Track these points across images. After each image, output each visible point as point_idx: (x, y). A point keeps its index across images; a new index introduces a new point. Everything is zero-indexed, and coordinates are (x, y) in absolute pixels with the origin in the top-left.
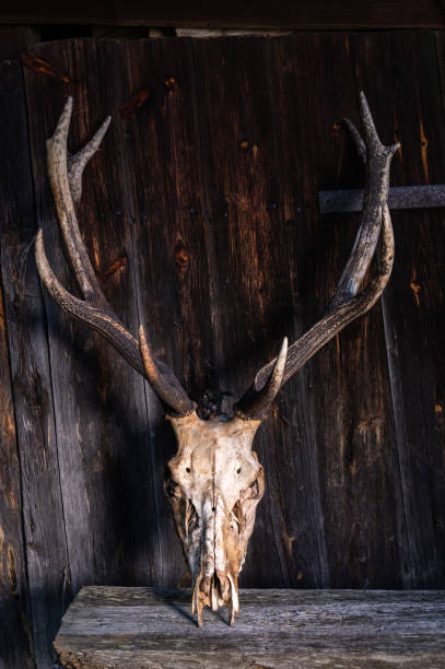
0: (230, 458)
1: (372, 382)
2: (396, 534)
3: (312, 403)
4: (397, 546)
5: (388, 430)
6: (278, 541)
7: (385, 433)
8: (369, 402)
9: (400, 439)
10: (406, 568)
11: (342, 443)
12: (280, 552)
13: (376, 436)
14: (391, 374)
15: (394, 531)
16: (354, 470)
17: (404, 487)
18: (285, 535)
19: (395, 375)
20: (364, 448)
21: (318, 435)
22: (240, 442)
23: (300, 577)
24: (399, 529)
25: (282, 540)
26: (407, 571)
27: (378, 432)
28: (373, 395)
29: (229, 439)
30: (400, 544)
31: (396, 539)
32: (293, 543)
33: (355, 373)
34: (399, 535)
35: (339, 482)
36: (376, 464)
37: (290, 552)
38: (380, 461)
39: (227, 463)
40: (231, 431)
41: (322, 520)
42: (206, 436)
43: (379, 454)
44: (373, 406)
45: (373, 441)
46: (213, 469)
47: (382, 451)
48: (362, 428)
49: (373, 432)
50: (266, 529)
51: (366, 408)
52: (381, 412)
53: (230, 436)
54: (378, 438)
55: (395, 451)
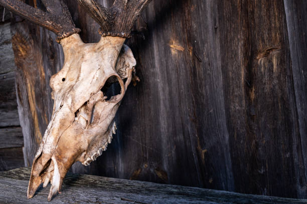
0: (93, 69)
1: (269, 17)
2: (291, 151)
3: (218, 41)
4: (293, 161)
5: (284, 59)
6: (194, 152)
7: (282, 62)
8: (266, 36)
9: (295, 67)
10: (301, 182)
11: (243, 73)
12: (196, 160)
13: (272, 66)
14: (286, 8)
15: (290, 149)
16: (253, 96)
17: (299, 110)
18: (199, 147)
19: (290, 8)
20: (263, 76)
21: (223, 66)
22: (102, 56)
23: (211, 181)
24: (295, 147)
25: (197, 151)
26: (302, 186)
27: (275, 61)
28: (270, 30)
29: (94, 54)
30: (296, 160)
31: (291, 155)
32: (205, 153)
33: (253, 12)
34: (295, 152)
35: (241, 106)
36: (273, 90)
37: (203, 161)
38: (277, 87)
39: (90, 73)
40: (97, 48)
41: (227, 137)
42: (78, 52)
43: (276, 81)
44: (270, 39)
45: (271, 70)
46: (78, 78)
47: (278, 78)
48: (261, 60)
49: (270, 61)
50: (185, 142)
51: (263, 41)
52: (277, 44)
53: (95, 51)
54: (275, 67)
55: (291, 77)
